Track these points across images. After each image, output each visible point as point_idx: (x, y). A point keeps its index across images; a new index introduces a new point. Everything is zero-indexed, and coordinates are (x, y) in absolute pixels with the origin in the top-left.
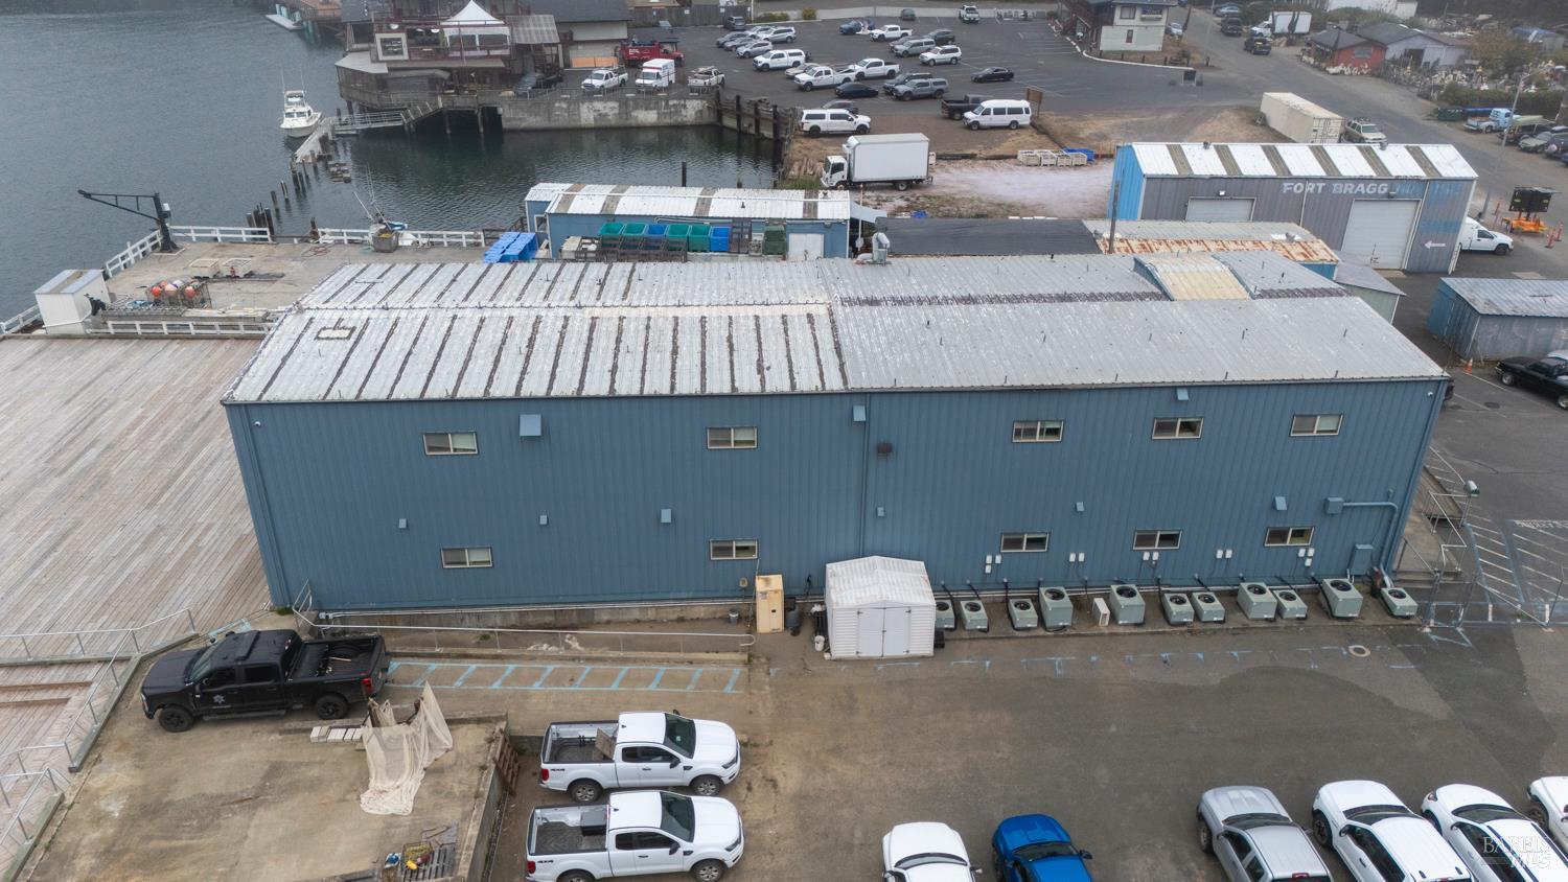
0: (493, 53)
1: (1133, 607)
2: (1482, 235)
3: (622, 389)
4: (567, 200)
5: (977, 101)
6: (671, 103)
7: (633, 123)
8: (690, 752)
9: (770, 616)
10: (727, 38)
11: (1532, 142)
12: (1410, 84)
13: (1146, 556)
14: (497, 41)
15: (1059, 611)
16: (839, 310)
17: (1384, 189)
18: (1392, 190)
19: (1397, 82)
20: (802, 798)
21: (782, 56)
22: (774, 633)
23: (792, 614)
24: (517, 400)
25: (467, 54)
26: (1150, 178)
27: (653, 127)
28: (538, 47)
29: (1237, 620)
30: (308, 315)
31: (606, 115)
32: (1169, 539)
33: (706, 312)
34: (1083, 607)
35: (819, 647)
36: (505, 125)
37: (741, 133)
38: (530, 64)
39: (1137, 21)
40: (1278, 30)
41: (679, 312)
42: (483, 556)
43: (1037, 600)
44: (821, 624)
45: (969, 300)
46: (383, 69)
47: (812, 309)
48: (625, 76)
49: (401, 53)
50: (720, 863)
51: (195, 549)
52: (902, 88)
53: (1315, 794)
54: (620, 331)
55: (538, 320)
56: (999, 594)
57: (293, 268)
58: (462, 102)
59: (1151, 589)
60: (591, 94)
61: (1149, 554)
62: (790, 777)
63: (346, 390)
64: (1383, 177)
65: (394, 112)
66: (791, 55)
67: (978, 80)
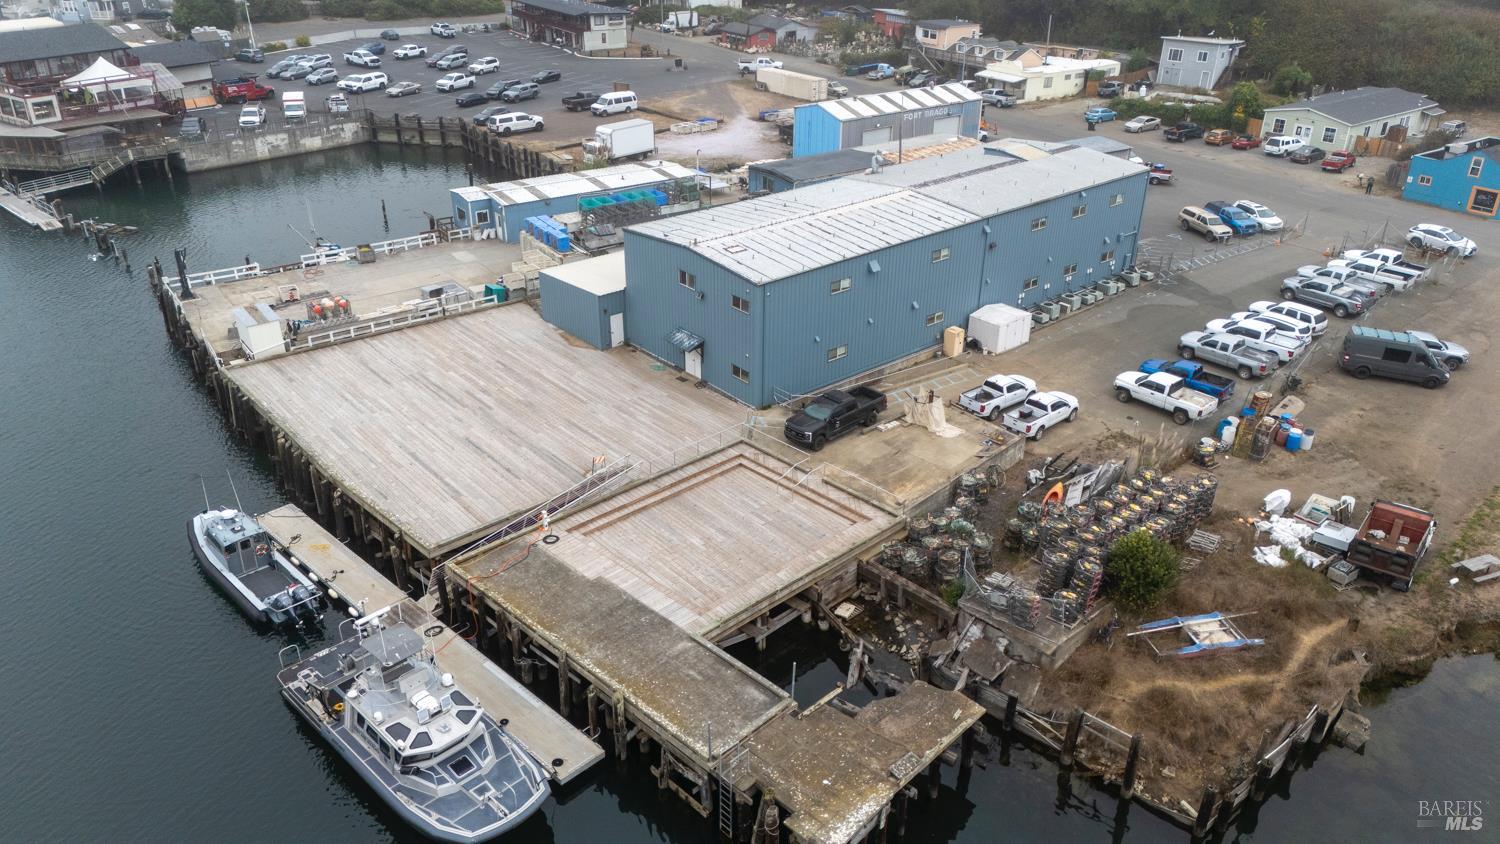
0: (140, 104)
6: (331, 128)
7: (302, 150)
14: (144, 92)
15: (1055, 310)
16: (920, 191)
17: (944, 111)
18: (949, 111)
21: (369, 79)
22: (960, 355)
24: (870, 253)
25: (115, 108)
26: (847, 121)
27: (319, 152)
29: (1108, 297)
31: (278, 146)
32: (1074, 269)
33: (867, 203)
36: (190, 168)
37: (404, 146)
39: (606, 26)
41: (859, 207)
42: (843, 350)
43: (1046, 311)
46: (53, 132)
47: (908, 194)
50: (1077, 409)
52: (511, 94)
58: (152, 151)
61: (1069, 278)
64: (941, 105)
65: (85, 170)
66: (377, 77)
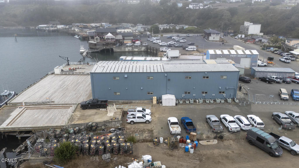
1: (201, 101)
2: (262, 63)
3: (137, 72)
4: (126, 58)
5: (188, 47)
6: (140, 48)
7: (134, 51)
8: (145, 111)
9: (155, 102)
10: (149, 39)
11: (276, 52)
12: (259, 45)
13: (203, 95)
14: (114, 38)
15: (192, 101)
16: (164, 65)
17: (245, 56)
18: (247, 56)
19: (257, 44)
20: (158, 118)
21: (157, 41)
22: (155, 104)
23: (157, 101)
24: (125, 73)
25: (108, 40)
26: (211, 54)
27: (137, 51)
28: (119, 40)
29: (215, 103)
30: (98, 65)
31: (130, 49)
32: (206, 93)
33: (147, 65)
34: (195, 101)
35: (161, 105)
36: (114, 51)
37: (151, 52)
38: (118, 42)
39: (215, 36)
40: (239, 37)
41: (144, 65)
42: (119, 93)
43: (189, 101)
44: (161, 103)
45: (181, 64)
46: (96, 43)
47: (160, 65)
48: (133, 44)
49: (98, 40)
50: (149, 121)
51: (81, 95)
52: (176, 45)
53: (220, 116)
54: (136, 66)
55: (126, 65)
56: (184, 100)
57: (87, 67)
58: (108, 47)
59: (204, 100)
60: (127, 46)
61: (204, 95)
62: (157, 116)
63: (104, 71)
64: (245, 54)
65: (97, 49)
66: (159, 41)
67: (189, 44)
